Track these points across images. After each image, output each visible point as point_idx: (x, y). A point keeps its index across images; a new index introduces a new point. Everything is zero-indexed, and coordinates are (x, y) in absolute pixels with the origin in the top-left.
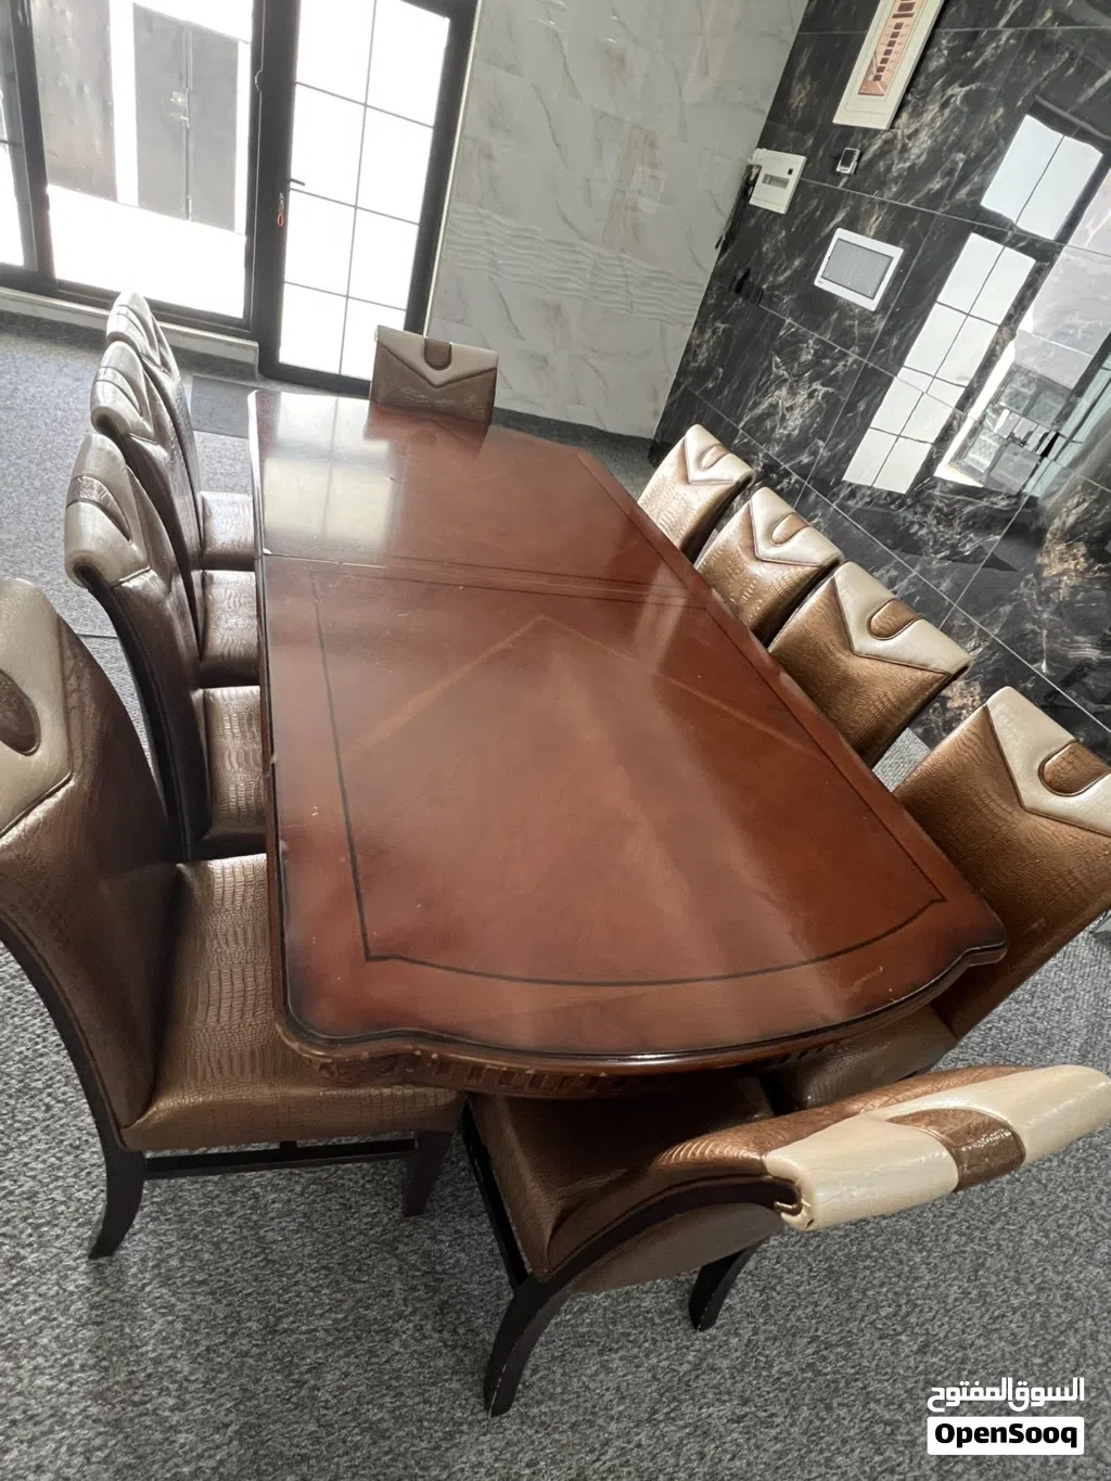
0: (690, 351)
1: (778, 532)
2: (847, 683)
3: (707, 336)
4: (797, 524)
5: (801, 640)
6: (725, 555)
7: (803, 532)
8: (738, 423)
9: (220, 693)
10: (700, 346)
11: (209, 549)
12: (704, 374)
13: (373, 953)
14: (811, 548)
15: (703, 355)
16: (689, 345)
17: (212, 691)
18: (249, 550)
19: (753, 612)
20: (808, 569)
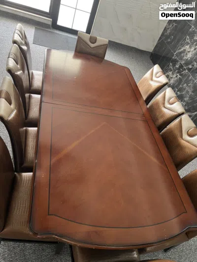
0: (165, 29)
1: (171, 101)
2: (180, 147)
3: (171, 26)
4: (176, 100)
5: (171, 132)
6: (157, 104)
7: (177, 103)
8: (174, 53)
9: (30, 129)
10: (168, 29)
11: (32, 88)
12: (168, 37)
13: (50, 213)
14: (178, 107)
15: (169, 31)
16: (165, 28)
17: (28, 128)
18: (40, 89)
19: (161, 121)
20: (176, 114)
